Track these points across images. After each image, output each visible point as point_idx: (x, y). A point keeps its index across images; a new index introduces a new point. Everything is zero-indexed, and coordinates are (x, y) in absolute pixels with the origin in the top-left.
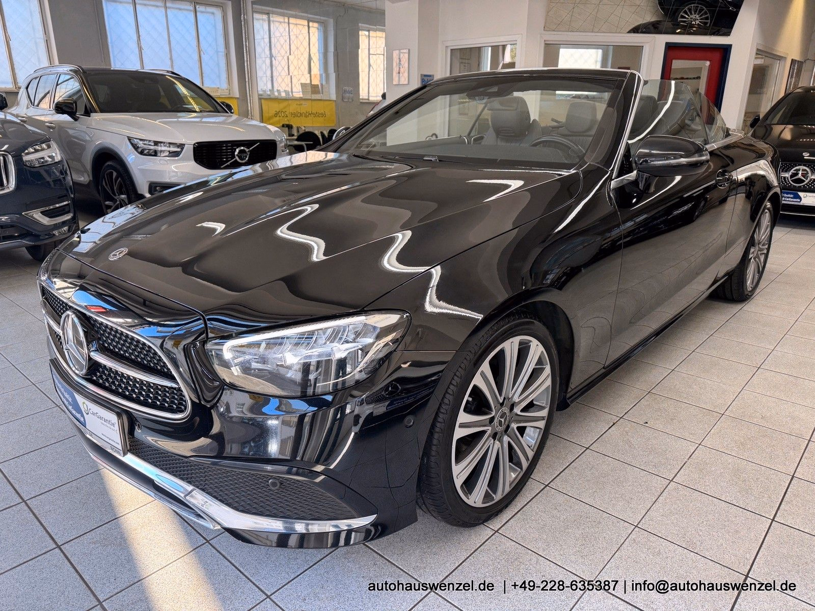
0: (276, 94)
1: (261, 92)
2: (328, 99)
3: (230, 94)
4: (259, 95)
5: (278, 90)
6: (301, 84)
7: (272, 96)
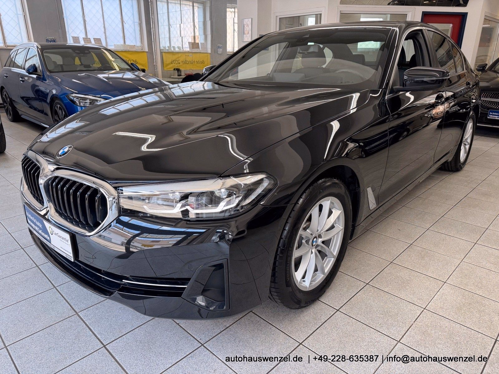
0: (172, 49)
1: (162, 48)
2: (206, 52)
3: (142, 49)
4: (160, 50)
5: (173, 47)
6: (189, 42)
7: (170, 51)
